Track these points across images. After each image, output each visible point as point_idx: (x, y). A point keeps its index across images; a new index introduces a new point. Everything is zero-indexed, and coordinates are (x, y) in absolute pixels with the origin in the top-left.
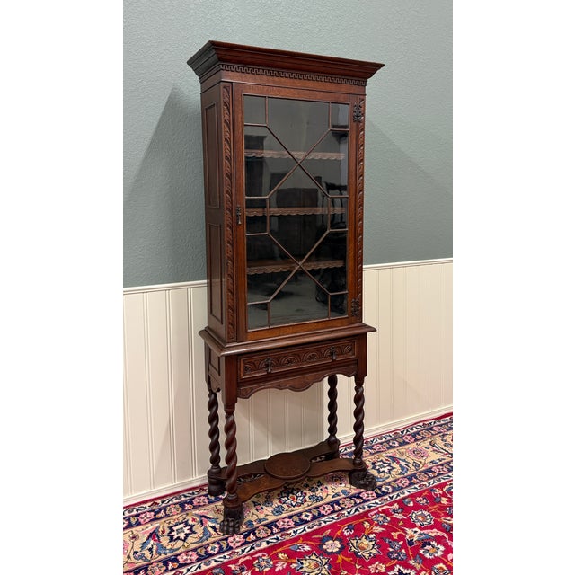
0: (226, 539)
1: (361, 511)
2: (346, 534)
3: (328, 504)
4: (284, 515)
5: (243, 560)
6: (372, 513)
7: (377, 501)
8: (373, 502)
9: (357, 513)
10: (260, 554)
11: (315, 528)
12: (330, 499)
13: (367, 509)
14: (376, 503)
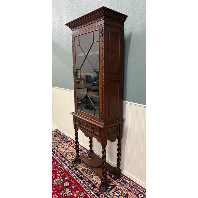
0: (70, 163)
1: (86, 189)
2: (73, 187)
3: (88, 180)
4: (81, 171)
5: (62, 168)
6: (85, 193)
7: (93, 193)
8: (92, 192)
9: (85, 188)
10: (63, 170)
11: (76, 179)
12: (91, 180)
13: (87, 191)
14: (91, 193)
